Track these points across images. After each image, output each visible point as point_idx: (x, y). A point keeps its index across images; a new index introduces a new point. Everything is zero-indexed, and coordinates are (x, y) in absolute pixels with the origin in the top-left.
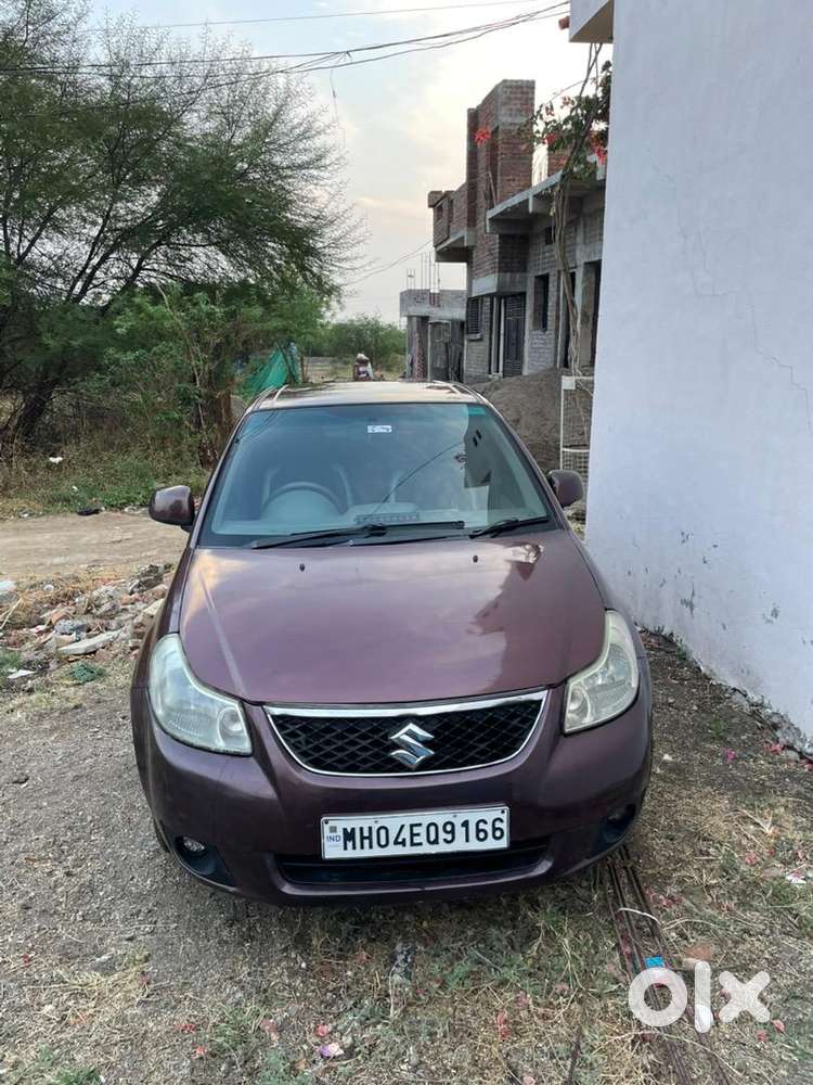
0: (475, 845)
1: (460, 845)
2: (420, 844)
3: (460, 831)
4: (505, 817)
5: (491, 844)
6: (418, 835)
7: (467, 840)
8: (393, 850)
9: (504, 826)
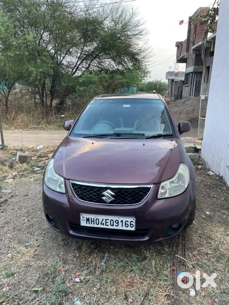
0: (124, 228)
1: (120, 227)
2: (108, 225)
3: (120, 223)
4: (134, 221)
5: (129, 228)
6: (108, 222)
7: (122, 226)
8: (100, 226)
9: (134, 224)
